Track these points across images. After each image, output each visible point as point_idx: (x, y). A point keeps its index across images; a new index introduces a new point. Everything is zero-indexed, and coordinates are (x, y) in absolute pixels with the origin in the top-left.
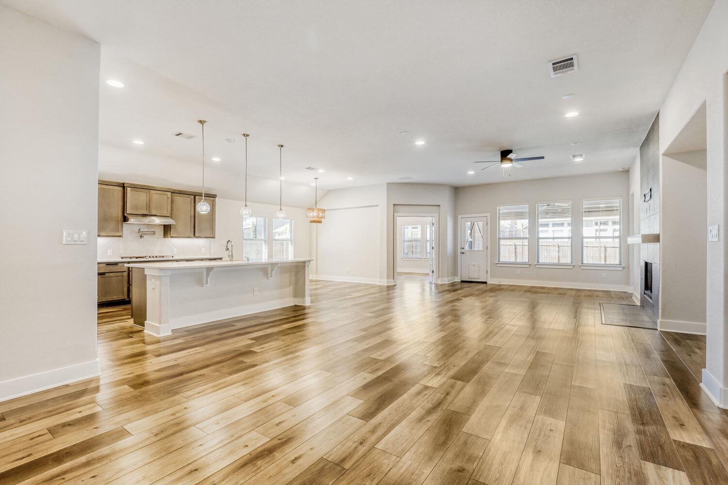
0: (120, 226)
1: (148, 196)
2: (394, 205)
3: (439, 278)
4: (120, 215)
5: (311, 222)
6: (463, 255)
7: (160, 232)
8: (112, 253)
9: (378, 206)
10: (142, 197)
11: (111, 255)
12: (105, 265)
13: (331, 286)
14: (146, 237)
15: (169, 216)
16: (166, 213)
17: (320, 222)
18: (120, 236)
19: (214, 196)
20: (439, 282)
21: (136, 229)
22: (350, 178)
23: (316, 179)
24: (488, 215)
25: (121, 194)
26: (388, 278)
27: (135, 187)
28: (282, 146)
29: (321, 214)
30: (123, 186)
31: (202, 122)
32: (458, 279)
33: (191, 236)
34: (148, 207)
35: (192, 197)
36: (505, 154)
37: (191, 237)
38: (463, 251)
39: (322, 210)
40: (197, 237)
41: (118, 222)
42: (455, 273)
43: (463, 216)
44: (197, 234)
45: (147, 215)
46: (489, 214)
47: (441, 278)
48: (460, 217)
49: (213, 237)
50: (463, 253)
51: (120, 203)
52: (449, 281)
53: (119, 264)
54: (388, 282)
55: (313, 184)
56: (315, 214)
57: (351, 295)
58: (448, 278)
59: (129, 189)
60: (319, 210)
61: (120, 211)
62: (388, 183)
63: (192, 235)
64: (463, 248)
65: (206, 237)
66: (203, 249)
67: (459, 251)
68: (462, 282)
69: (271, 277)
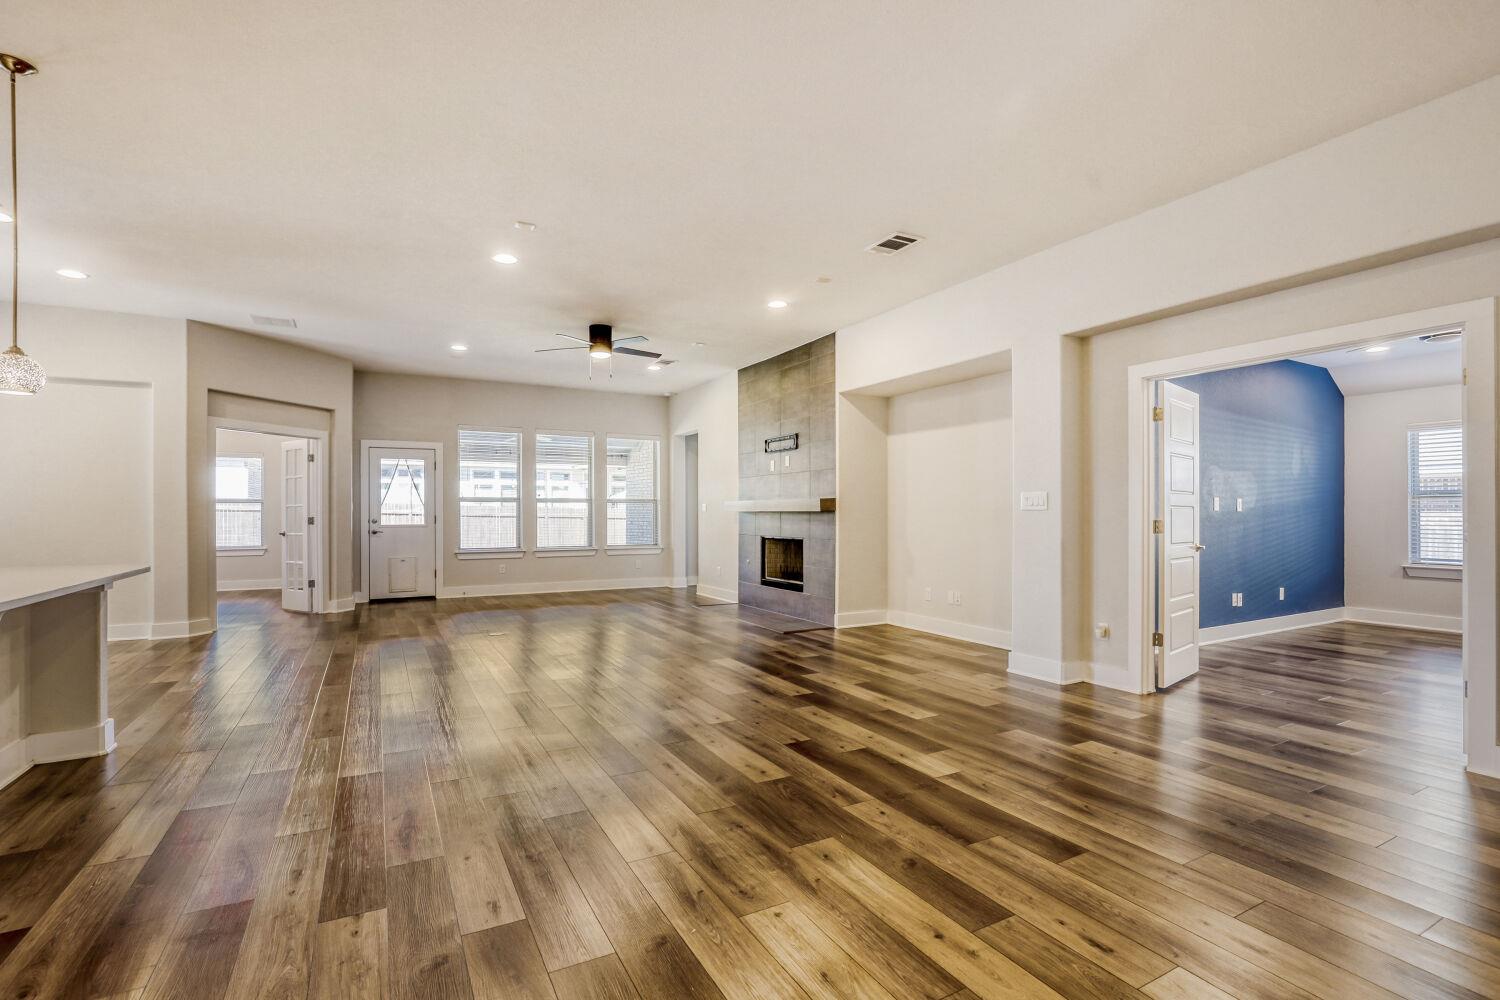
2: (210, 391)
3: (330, 599)
9: (146, 385)
24: (439, 446)
36: (600, 334)
38: (374, 527)
46: (441, 444)
50: (375, 533)
54: (192, 628)
68: (372, 602)
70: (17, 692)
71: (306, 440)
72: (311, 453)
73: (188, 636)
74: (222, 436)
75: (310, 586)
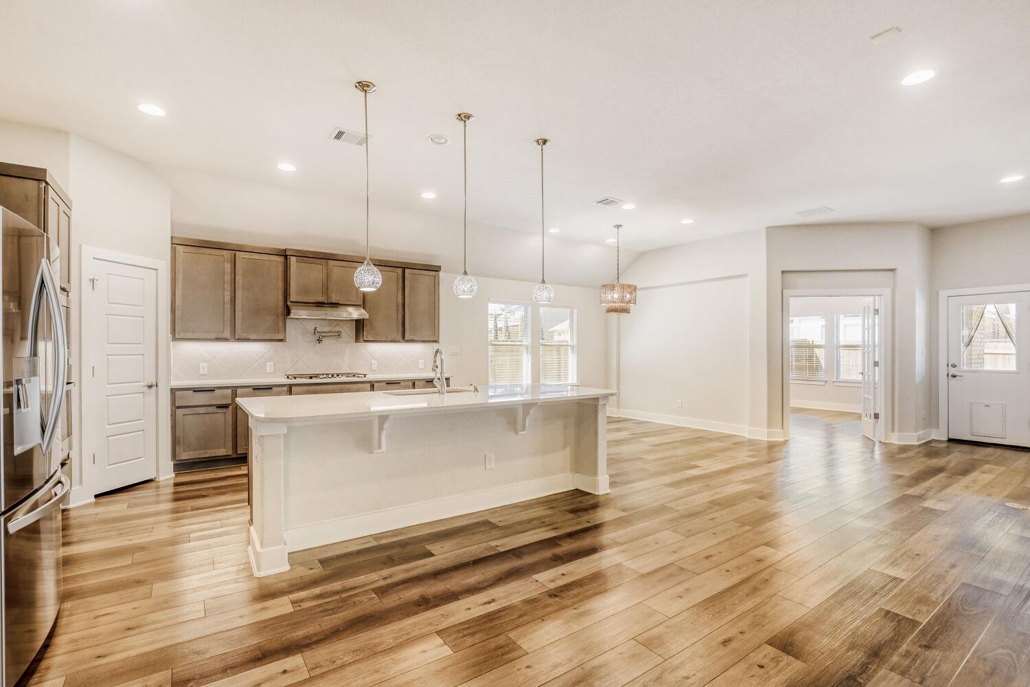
0: (281, 324)
1: (325, 271)
2: (782, 272)
4: (281, 304)
5: (610, 310)
6: (952, 381)
7: (349, 331)
8: (273, 368)
9: (746, 275)
10: (316, 272)
11: (272, 371)
12: (251, 389)
13: (647, 435)
14: (325, 341)
15: (360, 305)
16: (355, 299)
17: (626, 311)
18: (281, 340)
19: (437, 269)
20: (896, 440)
21: (311, 327)
22: (688, 221)
23: (618, 226)
25: (281, 269)
26: (770, 424)
27: (304, 256)
28: (545, 142)
29: (628, 296)
30: (284, 255)
31: (363, 86)
32: (940, 435)
33: (397, 339)
34: (326, 290)
35: (400, 271)
37: (398, 341)
38: (952, 371)
39: (629, 286)
40: (407, 341)
41: (277, 316)
42: (931, 419)
43: (952, 292)
44: (407, 336)
45: (324, 303)
47: (900, 431)
48: (943, 294)
49: (435, 341)
50: (954, 376)
51: (280, 284)
52: (919, 439)
53: (274, 388)
54: (769, 435)
55: (611, 241)
56: (616, 296)
57: (695, 467)
58: (916, 431)
59: (293, 259)
60: (623, 286)
61: (281, 298)
62: (768, 228)
63: (399, 337)
64: (954, 366)
65: (424, 341)
66: (421, 361)
67: (943, 370)
68: (950, 440)
69: (524, 429)
70: (568, 450)
71: (872, 298)
72: (877, 308)
73: (766, 439)
74: (793, 303)
75: (875, 418)
